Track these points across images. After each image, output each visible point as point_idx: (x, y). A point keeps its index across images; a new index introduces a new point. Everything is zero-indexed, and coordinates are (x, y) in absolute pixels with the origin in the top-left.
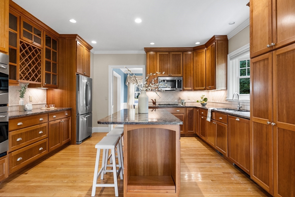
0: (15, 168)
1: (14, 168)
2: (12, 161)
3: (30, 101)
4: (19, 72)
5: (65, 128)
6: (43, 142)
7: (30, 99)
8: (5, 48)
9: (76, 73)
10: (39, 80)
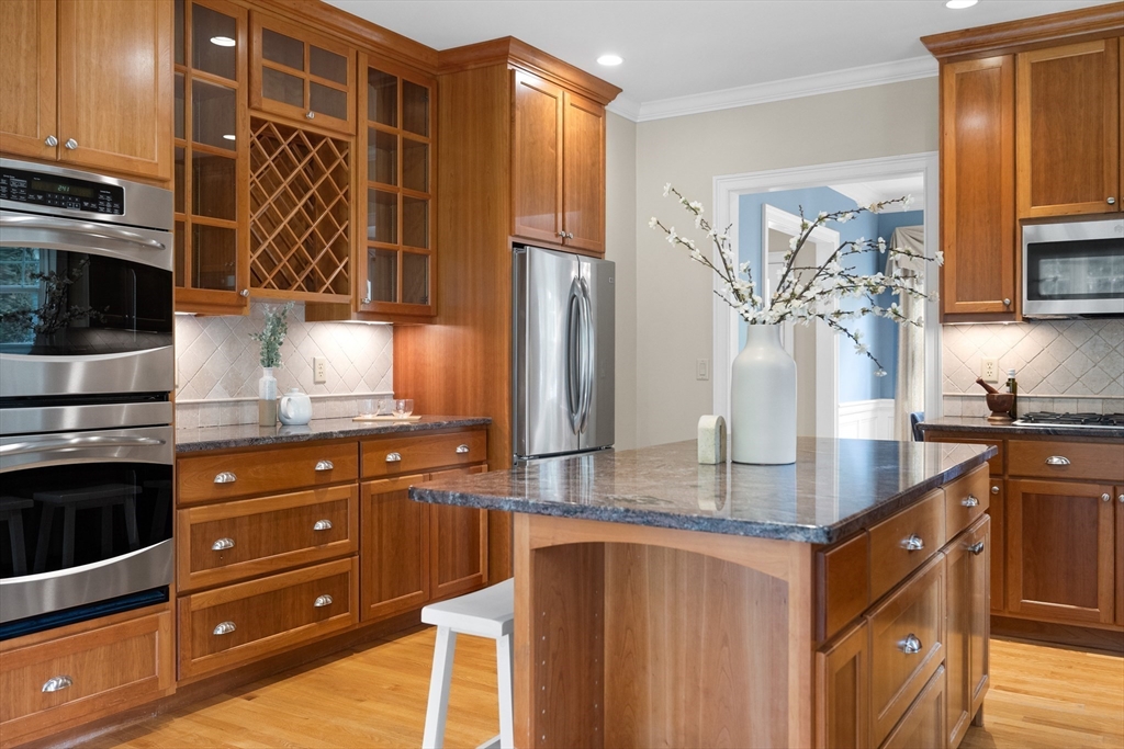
0: (203, 664)
1: (200, 661)
2: (193, 630)
3: (317, 383)
4: (247, 258)
5: (454, 520)
6: (332, 573)
7: (318, 371)
8: (157, 164)
9: (511, 240)
10: (340, 286)
